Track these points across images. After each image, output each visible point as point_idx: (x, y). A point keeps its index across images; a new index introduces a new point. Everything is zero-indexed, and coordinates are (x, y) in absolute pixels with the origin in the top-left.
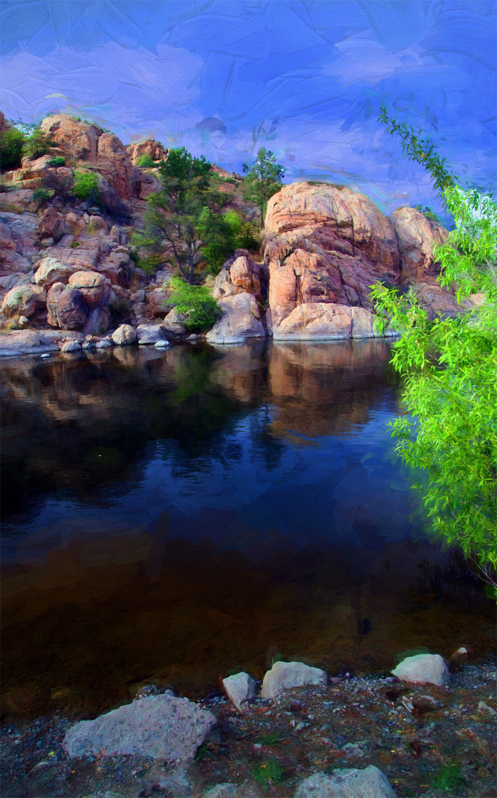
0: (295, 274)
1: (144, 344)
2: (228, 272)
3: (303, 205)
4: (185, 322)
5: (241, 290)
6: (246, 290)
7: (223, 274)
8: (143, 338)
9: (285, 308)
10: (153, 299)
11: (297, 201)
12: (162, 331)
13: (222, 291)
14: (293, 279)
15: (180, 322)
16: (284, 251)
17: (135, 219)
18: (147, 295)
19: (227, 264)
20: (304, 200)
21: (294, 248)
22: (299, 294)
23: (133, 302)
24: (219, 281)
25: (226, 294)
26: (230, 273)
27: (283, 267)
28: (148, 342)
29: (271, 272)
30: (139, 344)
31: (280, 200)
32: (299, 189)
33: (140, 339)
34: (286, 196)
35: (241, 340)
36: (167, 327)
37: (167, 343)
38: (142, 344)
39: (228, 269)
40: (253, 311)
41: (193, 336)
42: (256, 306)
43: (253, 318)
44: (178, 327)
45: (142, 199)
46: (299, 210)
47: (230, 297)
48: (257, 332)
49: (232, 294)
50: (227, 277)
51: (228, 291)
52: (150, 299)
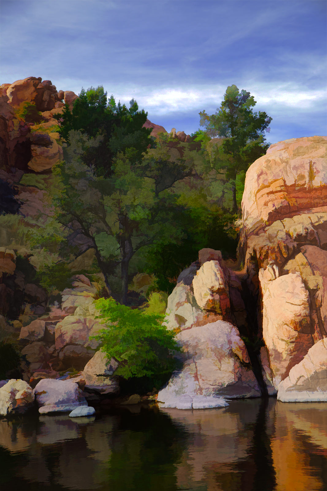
0: (307, 287)
1: (50, 414)
2: (189, 287)
3: (307, 175)
4: (120, 373)
5: (212, 316)
6: (221, 317)
7: (179, 291)
8: (47, 403)
9: (293, 345)
10: (61, 336)
11: (295, 168)
12: (81, 391)
13: (181, 320)
14: (303, 296)
15: (110, 373)
16: (284, 250)
17: (22, 203)
18: (49, 328)
19: (185, 273)
20: (307, 167)
21: (299, 245)
22: (316, 321)
23: (25, 342)
24: (175, 304)
25: (188, 324)
26: (192, 289)
27: (284, 277)
28: (57, 409)
29: (262, 285)
30: (39, 414)
31: (268, 167)
32: (297, 149)
33: (42, 405)
34: (278, 160)
35: (221, 402)
36: (88, 384)
37: (92, 410)
38: (44, 415)
39: (189, 282)
40: (237, 352)
41: (135, 398)
42: (242, 344)
43: (238, 364)
44: (108, 382)
45: (32, 172)
46: (301, 182)
47: (194, 329)
48: (248, 389)
49: (198, 324)
50: (188, 296)
51: (190, 320)
52: (57, 336)
